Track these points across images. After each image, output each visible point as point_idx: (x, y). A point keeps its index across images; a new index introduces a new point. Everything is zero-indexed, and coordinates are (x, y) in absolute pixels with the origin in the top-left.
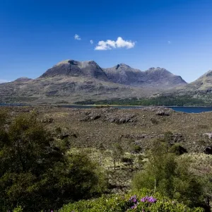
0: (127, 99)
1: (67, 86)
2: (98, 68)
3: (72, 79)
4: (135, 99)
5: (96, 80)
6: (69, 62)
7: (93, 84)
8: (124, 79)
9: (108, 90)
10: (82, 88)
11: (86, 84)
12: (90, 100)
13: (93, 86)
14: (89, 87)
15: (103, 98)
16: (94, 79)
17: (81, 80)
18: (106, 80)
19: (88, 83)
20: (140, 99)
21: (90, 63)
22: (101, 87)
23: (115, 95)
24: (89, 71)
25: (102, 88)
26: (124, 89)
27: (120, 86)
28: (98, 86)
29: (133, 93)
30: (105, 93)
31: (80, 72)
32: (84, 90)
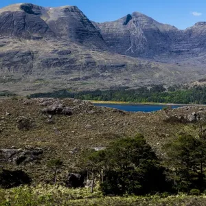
0: (142, 90)
1: (16, 59)
2: (85, 21)
3: (28, 45)
4: (159, 89)
5: (80, 48)
6: (22, 7)
7: (72, 56)
8: (140, 46)
9: (104, 68)
10: (47, 64)
11: (55, 56)
12: (64, 91)
13: (72, 61)
14: (62, 62)
15: (92, 85)
16: (74, 46)
17: (47, 48)
18: (100, 49)
19: (61, 53)
20: (171, 89)
21: (66, 10)
22: (88, 63)
23: (118, 81)
24: (65, 29)
25: (90, 64)
26: (138, 68)
27: (131, 61)
28: (83, 61)
29: (157, 75)
30: (97, 76)
31: (44, 30)
32: (52, 69)
